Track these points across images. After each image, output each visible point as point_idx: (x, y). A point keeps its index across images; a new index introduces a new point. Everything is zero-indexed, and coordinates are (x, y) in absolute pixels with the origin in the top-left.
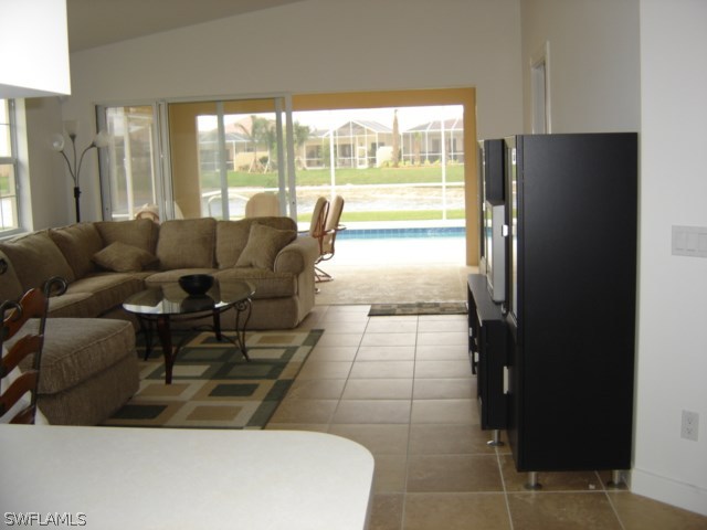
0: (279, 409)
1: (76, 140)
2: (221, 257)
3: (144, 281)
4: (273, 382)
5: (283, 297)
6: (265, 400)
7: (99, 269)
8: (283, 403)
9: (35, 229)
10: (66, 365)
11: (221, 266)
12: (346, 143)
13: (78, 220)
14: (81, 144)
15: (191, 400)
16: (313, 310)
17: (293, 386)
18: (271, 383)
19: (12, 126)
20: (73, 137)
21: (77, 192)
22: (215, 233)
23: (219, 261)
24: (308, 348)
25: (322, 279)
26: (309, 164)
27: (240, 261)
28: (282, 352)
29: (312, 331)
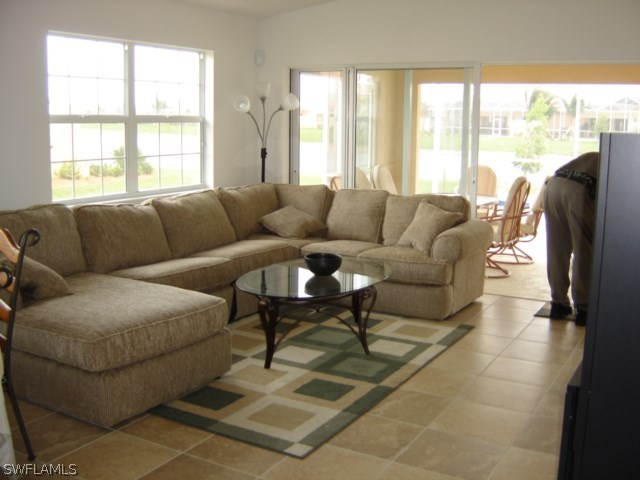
0: (353, 426)
1: (266, 102)
2: (387, 233)
3: (300, 250)
4: (373, 386)
5: (432, 285)
6: (346, 410)
7: (264, 231)
8: (363, 418)
9: (215, 186)
10: (113, 345)
11: (385, 242)
12: (619, 117)
13: (263, 180)
14: (271, 106)
15: (273, 393)
16: (479, 300)
17: (388, 398)
18: (369, 387)
19: (202, 86)
20: (263, 100)
21: (264, 153)
22: (384, 207)
23: (384, 236)
24: (443, 347)
25: (521, 260)
26: (582, 135)
27: (403, 240)
28: (409, 348)
29: (462, 327)
